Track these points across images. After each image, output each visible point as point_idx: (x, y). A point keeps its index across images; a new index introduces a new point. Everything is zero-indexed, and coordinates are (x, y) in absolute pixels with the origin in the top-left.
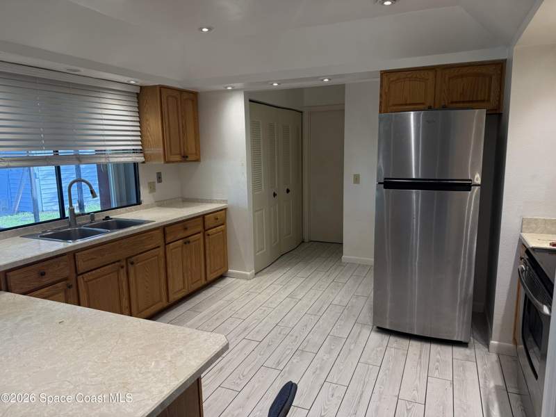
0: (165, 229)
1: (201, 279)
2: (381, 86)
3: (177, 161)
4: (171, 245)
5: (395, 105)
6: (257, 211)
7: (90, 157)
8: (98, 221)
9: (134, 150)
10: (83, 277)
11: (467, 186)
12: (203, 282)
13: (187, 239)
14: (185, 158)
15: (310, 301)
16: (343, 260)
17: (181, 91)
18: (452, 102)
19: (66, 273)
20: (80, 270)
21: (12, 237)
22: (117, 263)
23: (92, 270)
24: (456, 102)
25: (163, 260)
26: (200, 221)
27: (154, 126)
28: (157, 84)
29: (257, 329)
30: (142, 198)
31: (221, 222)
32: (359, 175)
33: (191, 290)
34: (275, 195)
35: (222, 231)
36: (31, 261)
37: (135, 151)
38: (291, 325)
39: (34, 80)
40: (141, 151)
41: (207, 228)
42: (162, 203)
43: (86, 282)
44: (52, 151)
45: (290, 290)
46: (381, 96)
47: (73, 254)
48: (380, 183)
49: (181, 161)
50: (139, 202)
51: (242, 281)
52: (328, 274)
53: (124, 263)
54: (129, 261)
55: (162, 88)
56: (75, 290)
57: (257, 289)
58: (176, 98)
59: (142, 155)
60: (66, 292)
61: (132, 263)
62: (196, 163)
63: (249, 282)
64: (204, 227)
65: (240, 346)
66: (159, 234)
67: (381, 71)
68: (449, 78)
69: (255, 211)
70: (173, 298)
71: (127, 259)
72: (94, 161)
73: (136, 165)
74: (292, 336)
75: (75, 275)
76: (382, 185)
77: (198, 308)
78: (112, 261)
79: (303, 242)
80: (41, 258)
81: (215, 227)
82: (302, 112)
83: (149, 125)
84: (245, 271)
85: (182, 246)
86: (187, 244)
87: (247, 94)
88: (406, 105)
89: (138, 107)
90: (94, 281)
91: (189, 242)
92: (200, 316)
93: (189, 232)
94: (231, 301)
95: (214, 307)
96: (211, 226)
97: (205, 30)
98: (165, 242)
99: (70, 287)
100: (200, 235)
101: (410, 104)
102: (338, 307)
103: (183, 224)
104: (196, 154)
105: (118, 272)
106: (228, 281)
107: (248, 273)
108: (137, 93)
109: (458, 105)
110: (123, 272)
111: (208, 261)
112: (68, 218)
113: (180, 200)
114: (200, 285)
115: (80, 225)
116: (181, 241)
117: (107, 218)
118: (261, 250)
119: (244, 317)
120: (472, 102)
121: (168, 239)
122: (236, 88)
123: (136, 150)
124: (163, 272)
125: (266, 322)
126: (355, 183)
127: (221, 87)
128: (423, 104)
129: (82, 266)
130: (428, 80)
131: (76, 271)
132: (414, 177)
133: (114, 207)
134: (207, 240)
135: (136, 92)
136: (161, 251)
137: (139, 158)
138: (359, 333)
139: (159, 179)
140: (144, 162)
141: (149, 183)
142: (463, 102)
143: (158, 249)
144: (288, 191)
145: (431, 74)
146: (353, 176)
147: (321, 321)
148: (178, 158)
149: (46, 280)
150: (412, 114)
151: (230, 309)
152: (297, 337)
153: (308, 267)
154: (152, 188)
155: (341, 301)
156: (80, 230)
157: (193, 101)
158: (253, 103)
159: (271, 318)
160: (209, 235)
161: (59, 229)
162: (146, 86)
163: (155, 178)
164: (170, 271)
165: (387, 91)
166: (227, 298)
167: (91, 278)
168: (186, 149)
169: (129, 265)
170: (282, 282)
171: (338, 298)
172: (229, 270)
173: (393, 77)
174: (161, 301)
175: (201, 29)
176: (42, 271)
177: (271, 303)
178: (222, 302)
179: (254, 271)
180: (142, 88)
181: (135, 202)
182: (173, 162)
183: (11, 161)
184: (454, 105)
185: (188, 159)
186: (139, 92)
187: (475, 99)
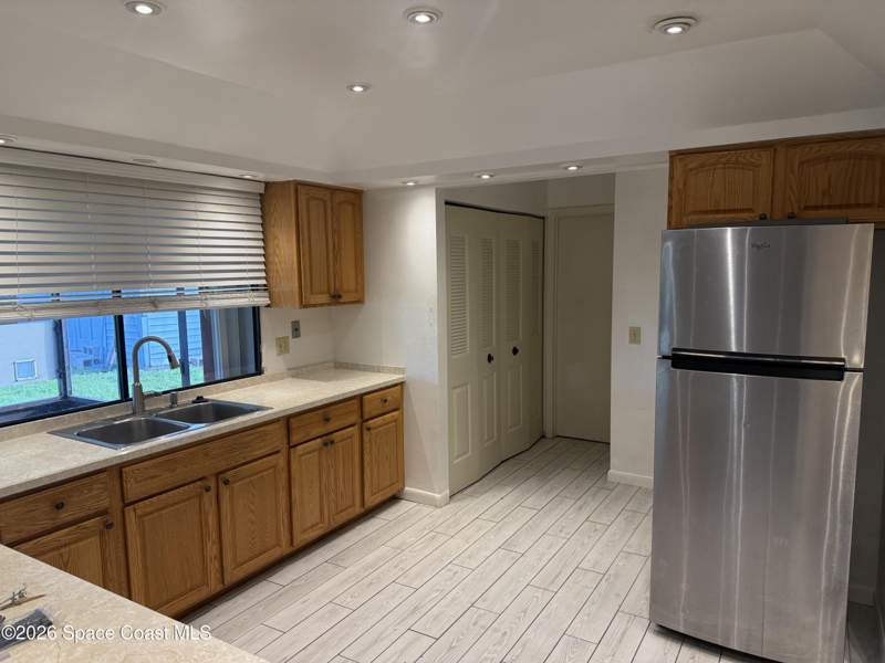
0: (289, 421)
1: (353, 505)
2: (671, 178)
3: (322, 305)
4: (299, 447)
5: (695, 212)
6: (455, 388)
7: (168, 299)
8: (184, 405)
9: (252, 286)
10: (135, 510)
11: (836, 371)
12: (358, 510)
13: (328, 437)
14: (336, 298)
15: (540, 559)
16: (609, 479)
17: (333, 190)
18: (806, 208)
19: (104, 503)
20: (130, 497)
21: (34, 433)
22: (199, 483)
23: (151, 497)
24: (816, 208)
25: (284, 475)
26: (355, 405)
27: (286, 247)
28: (291, 179)
29: (435, 611)
30: (263, 365)
31: (393, 407)
32: (639, 329)
33: (334, 525)
34: (490, 358)
35: (395, 421)
36: (40, 485)
37: (255, 288)
38: (498, 608)
39: (83, 177)
40: (266, 288)
41: (366, 417)
42: (299, 372)
43: (140, 517)
44: (110, 292)
45: (508, 533)
46: (670, 195)
47: (119, 470)
48: (665, 357)
49: (329, 304)
50: (259, 371)
51: (427, 510)
52: (579, 503)
53: (212, 484)
54: (221, 478)
55: (298, 184)
56: (120, 532)
57: (449, 527)
58: (324, 202)
59: (266, 294)
60: (102, 534)
61: (226, 482)
62: (358, 305)
63: (438, 510)
64: (362, 416)
65: (399, 645)
66: (279, 430)
67: (670, 152)
68: (802, 163)
69: (452, 388)
70: (301, 538)
71: (217, 475)
72: (173, 305)
73: (256, 310)
74: (496, 630)
75: (121, 504)
76: (670, 361)
77: (342, 560)
78: (190, 480)
79: (543, 437)
80: (59, 479)
81: (380, 415)
82: (543, 218)
83: (277, 246)
84: (432, 490)
85: (320, 449)
86: (329, 446)
87: (439, 193)
88: (718, 212)
89: (262, 217)
90: (156, 514)
91: (332, 442)
92: (342, 575)
93: (332, 426)
94: (400, 549)
95: (370, 558)
96: (375, 413)
97: (358, 89)
98: (289, 443)
99: (109, 526)
100: (354, 430)
101: (725, 211)
102: (591, 575)
103: (324, 411)
104: (357, 291)
105: (200, 497)
106: (402, 507)
107: (437, 496)
108: (261, 195)
109: (820, 213)
110: (209, 498)
111: (367, 471)
112: (131, 400)
113: (332, 364)
114: (352, 516)
115: (150, 412)
116: (319, 440)
117: (200, 399)
118: (465, 453)
119: (416, 584)
120: (848, 206)
121: (295, 439)
122: (421, 183)
123: (257, 286)
124: (283, 494)
125: (454, 599)
126: (632, 341)
127: (397, 183)
128: (750, 210)
129: (134, 489)
130: (758, 166)
131: (123, 501)
132: (734, 349)
133: (218, 378)
134: (366, 438)
135: (258, 191)
136: (281, 460)
137: (261, 300)
138: (623, 634)
139: (296, 331)
140: (268, 306)
141: (278, 339)
142: (829, 207)
143: (275, 456)
144: (515, 351)
145: (764, 158)
146: (628, 330)
147: (554, 604)
148: (324, 298)
149: (65, 516)
150: (729, 232)
151: (396, 567)
152: (505, 633)
153: (547, 487)
154: (283, 346)
155: (597, 562)
156: (147, 421)
157: (353, 204)
158: (452, 206)
159: (463, 590)
160: (369, 429)
161: (115, 420)
162: (274, 183)
163: (288, 332)
164: (296, 492)
165: (681, 186)
166: (397, 541)
167: (148, 510)
168: (337, 286)
169: (222, 485)
170: (495, 516)
171: (592, 556)
172: (407, 488)
173: (693, 163)
174: (278, 545)
175: (351, 88)
176: (59, 501)
177: (470, 557)
178: (383, 549)
179: (448, 492)
180: (267, 184)
181: (253, 371)
182: (314, 306)
183: (36, 309)
184: (812, 214)
185: (342, 300)
186: (262, 191)
187: (853, 202)
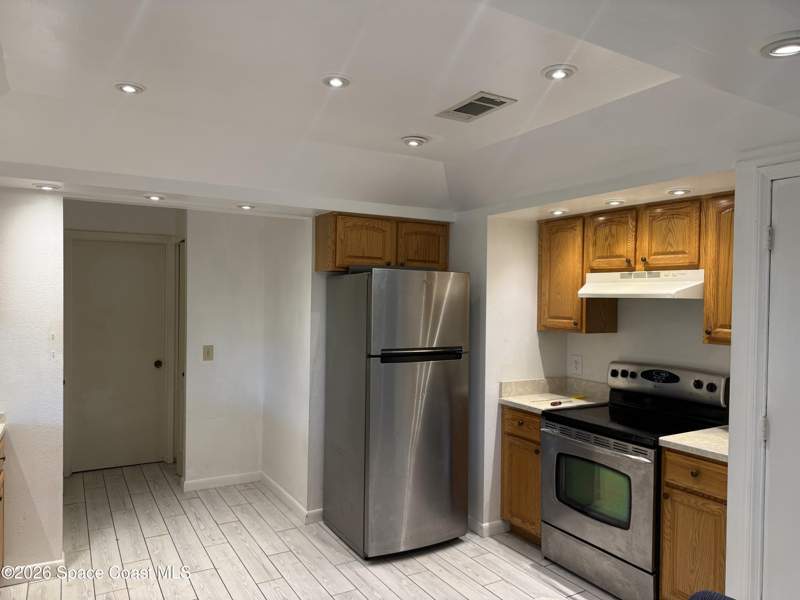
5: (350, 256)
16: (185, 490)
32: (212, 346)
48: (376, 356)
76: (379, 359)
88: (364, 258)
101: (367, 258)
102: (284, 556)
109: (415, 264)
126: (205, 359)
128: (380, 258)
130: (385, 231)
138: (359, 576)
142: (418, 261)
146: (202, 347)
155: (274, 546)
173: (349, 222)
184: (411, 264)
